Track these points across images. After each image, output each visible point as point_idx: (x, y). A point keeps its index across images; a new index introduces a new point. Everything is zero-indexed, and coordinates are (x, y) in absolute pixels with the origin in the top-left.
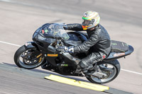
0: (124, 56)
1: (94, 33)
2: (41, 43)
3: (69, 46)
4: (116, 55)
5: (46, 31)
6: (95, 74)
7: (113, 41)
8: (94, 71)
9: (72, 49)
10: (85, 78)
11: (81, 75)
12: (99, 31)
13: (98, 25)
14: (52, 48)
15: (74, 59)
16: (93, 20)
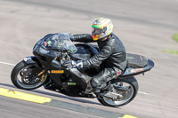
0: (142, 72)
1: (106, 44)
2: (44, 57)
3: (76, 60)
4: (133, 71)
5: (49, 43)
6: (109, 94)
7: (130, 55)
8: (107, 90)
10: (96, 100)
12: (112, 41)
13: (111, 35)
14: (57, 63)
15: (83, 77)
16: (105, 28)
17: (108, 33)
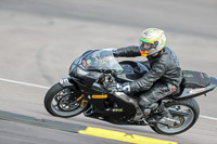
0: (204, 93)
2: (82, 79)
5: (89, 62)
6: (163, 120)
7: (188, 72)
9: (128, 86)
10: (148, 128)
11: (142, 123)
13: (164, 49)
14: (98, 86)
15: (131, 101)
16: (156, 43)
17: (159, 48)
